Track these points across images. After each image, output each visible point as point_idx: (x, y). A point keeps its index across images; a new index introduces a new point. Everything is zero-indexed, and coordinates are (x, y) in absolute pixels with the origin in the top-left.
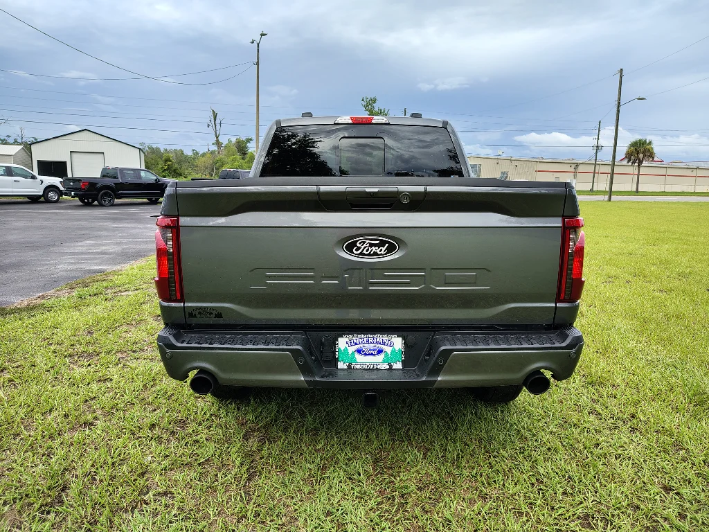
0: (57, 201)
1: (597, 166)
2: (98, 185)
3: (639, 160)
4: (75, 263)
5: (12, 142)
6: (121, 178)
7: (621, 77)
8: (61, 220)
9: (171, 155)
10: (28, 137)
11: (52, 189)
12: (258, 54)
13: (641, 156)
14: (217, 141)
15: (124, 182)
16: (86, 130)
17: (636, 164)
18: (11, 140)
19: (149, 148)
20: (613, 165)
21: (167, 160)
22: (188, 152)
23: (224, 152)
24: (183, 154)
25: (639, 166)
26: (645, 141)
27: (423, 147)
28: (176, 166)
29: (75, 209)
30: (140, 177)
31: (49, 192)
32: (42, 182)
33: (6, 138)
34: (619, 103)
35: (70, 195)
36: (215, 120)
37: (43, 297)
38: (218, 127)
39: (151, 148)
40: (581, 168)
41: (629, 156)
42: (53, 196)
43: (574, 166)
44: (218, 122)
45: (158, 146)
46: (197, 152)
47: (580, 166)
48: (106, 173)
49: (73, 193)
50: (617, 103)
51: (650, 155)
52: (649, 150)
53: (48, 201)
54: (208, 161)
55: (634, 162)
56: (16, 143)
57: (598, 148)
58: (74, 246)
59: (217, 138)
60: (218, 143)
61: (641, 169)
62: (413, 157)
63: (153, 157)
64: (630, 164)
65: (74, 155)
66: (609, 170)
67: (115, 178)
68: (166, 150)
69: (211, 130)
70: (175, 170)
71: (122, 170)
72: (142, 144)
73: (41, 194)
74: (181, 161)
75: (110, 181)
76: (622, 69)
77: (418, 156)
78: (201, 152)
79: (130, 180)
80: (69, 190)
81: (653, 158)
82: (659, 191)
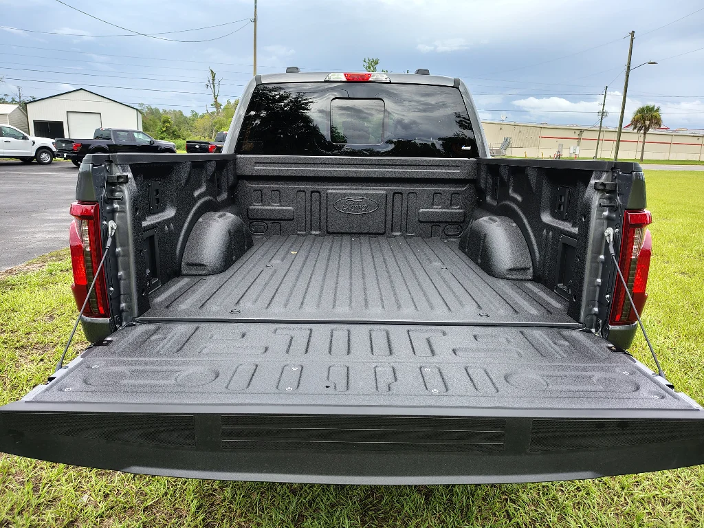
0: (50, 163)
1: (602, 133)
2: (91, 147)
3: (645, 126)
4: (54, 232)
5: (10, 100)
6: (115, 140)
7: (632, 40)
8: (51, 183)
9: (169, 116)
10: (26, 97)
11: (43, 150)
12: (256, 10)
13: (647, 123)
14: (216, 102)
15: (118, 144)
16: (81, 89)
17: (642, 131)
18: (9, 99)
19: (148, 109)
20: (620, 132)
21: (164, 122)
22: (188, 114)
23: (222, 114)
24: (182, 115)
25: (645, 133)
26: (653, 108)
27: (424, 111)
28: (175, 127)
29: (68, 171)
30: (134, 139)
31: (41, 153)
32: (34, 143)
33: (4, 97)
34: (629, 67)
35: (62, 157)
36: (214, 80)
37: (10, 272)
38: (216, 87)
39: (150, 109)
40: (585, 135)
41: (635, 123)
42: (45, 157)
43: (578, 132)
44: (216, 82)
45: (158, 107)
46: (196, 114)
47: (585, 133)
48: (99, 135)
49: (65, 155)
50: (626, 67)
51: (656, 121)
52: (656, 117)
53: (40, 163)
54: (207, 122)
55: (640, 129)
56: (14, 101)
57: (603, 114)
58: (58, 212)
59: (216, 99)
60: (217, 105)
61: (647, 136)
62: (414, 123)
63: (150, 119)
64: (636, 131)
65: (71, 115)
66: (615, 137)
67: (108, 139)
68: (165, 111)
69: (210, 90)
70: (173, 132)
71: (115, 132)
72: (141, 105)
73: (33, 155)
74: (180, 123)
75: (103, 143)
76: (633, 32)
77: (418, 121)
78: (200, 114)
79: (124, 142)
80: (62, 151)
81: (660, 126)
82: (663, 159)
